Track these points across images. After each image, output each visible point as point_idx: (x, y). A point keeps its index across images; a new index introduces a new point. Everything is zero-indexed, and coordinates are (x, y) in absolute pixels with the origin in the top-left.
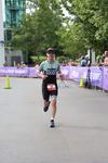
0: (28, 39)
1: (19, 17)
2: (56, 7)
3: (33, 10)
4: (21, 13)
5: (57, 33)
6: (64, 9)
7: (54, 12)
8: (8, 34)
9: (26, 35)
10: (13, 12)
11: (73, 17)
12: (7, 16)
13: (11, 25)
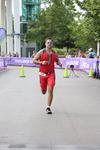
0: (42, 33)
1: (35, 11)
2: (68, 2)
3: (48, 5)
4: (36, 8)
5: (69, 27)
6: (76, 5)
7: (67, 7)
8: (24, 28)
9: (40, 29)
10: (29, 7)
11: (84, 12)
12: (24, 10)
13: (27, 19)
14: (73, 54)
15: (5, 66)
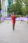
1: (11, 4)
3: (15, 3)
5: (21, 9)
6: (23, 2)
7: (20, 3)
8: (8, 9)
9: (13, 9)
10: (10, 3)
11: (25, 4)
13: (9, 7)
14: (22, 17)
15: (3, 20)
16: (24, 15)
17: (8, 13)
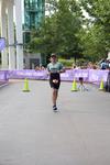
3: (53, 12)
4: (40, 15)
5: (76, 35)
7: (74, 14)
8: (27, 37)
9: (45, 38)
11: (93, 19)
12: (26, 18)
13: (30, 28)
15: (6, 80)
16: (88, 58)
17: (25, 52)
